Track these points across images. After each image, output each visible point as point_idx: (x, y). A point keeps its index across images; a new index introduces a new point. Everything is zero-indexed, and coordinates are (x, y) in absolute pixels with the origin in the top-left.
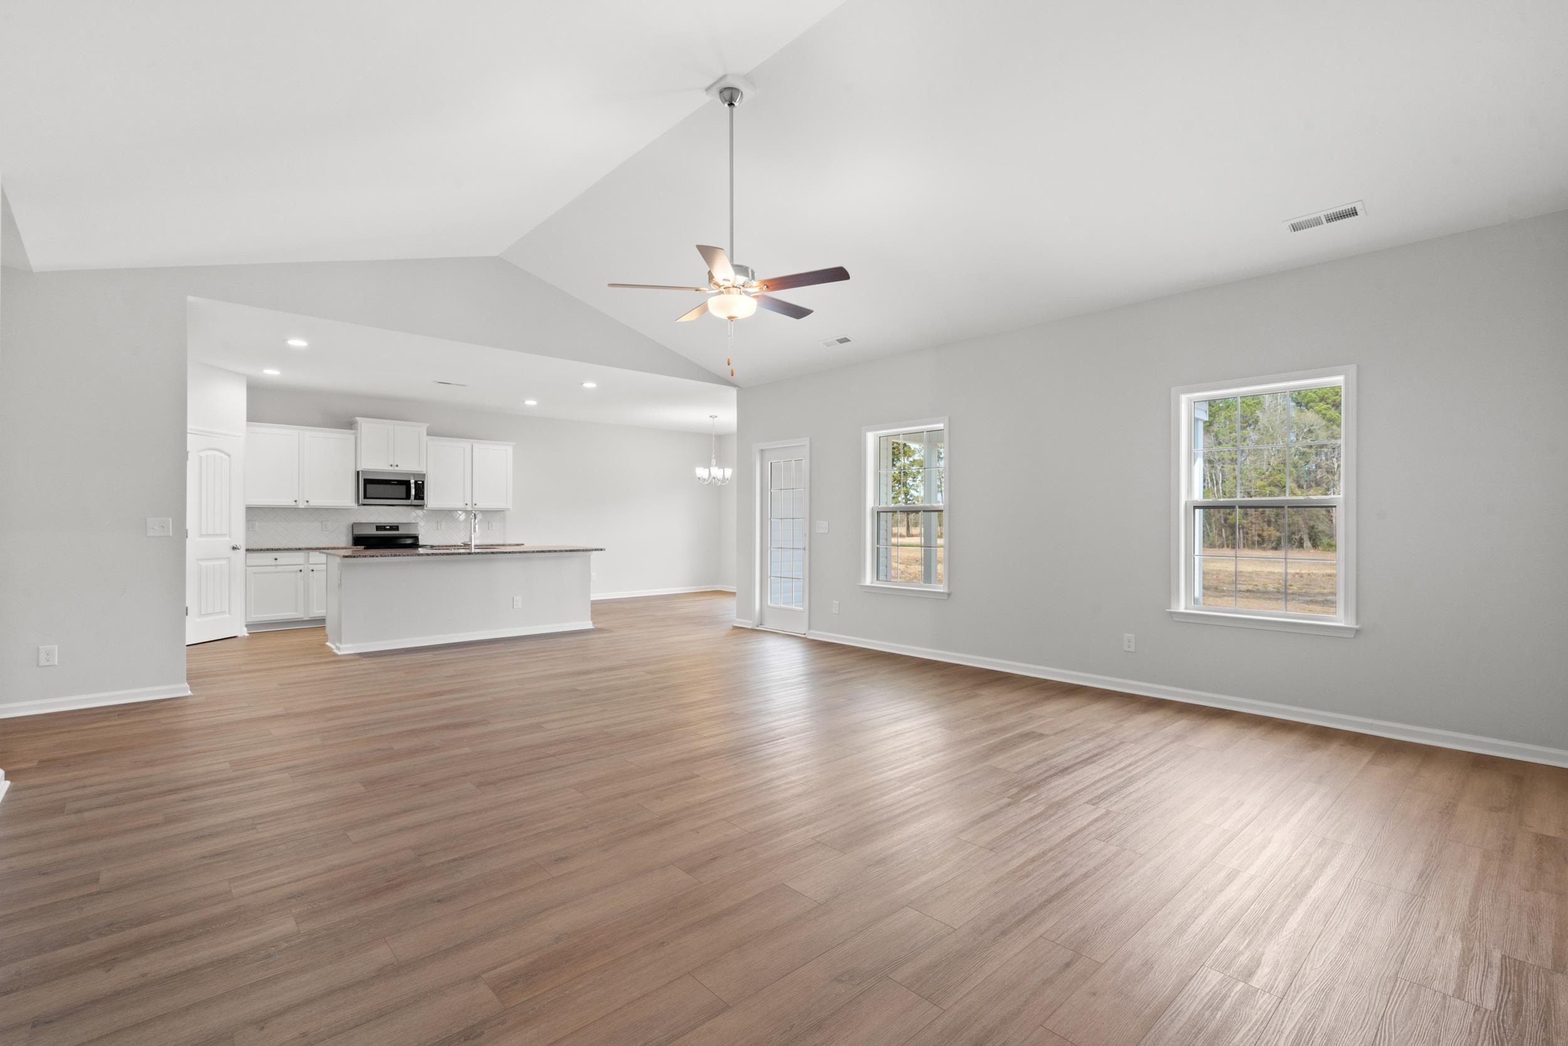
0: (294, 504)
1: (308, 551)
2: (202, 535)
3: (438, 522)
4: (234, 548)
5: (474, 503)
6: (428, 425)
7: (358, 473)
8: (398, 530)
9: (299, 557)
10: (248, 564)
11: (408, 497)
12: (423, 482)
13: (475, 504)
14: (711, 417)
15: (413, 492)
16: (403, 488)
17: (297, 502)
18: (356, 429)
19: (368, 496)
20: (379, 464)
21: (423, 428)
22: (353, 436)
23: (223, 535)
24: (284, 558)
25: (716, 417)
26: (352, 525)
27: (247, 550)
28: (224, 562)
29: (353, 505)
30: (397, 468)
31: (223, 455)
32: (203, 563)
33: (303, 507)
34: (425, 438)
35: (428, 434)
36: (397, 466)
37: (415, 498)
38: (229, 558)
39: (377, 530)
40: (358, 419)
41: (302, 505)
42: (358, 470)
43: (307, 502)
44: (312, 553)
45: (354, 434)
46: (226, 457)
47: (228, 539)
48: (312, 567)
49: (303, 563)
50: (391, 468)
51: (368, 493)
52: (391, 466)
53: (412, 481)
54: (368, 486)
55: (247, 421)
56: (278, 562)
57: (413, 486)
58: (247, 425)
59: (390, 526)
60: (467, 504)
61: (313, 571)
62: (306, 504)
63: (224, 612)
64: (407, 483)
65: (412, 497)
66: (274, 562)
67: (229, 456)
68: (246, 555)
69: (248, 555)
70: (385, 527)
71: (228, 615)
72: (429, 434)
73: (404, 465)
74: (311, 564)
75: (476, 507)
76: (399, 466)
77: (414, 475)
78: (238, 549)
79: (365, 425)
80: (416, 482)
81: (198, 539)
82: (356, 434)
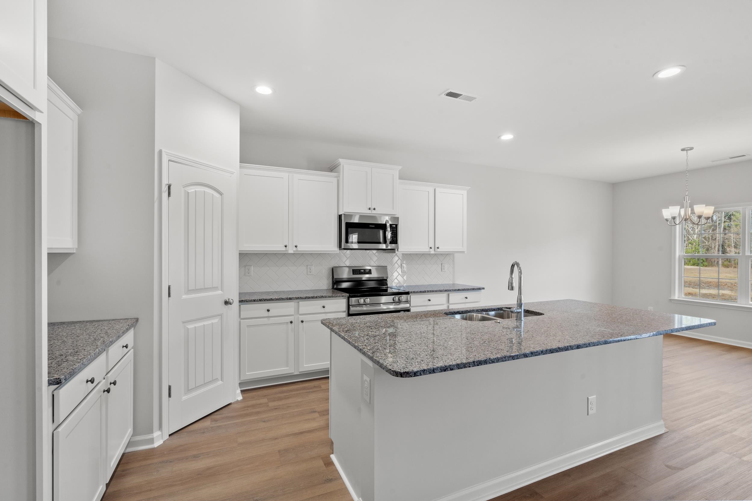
0: (284, 249)
1: (298, 300)
2: (189, 291)
4: (227, 303)
5: (437, 246)
6: (400, 167)
7: (340, 217)
8: (370, 273)
9: (288, 308)
10: (242, 317)
11: (384, 241)
12: (396, 225)
13: (438, 248)
14: (683, 150)
15: (389, 235)
16: (381, 231)
17: (287, 247)
18: (338, 172)
19: (348, 240)
20: (358, 208)
21: (396, 172)
22: (336, 179)
23: (216, 288)
24: (277, 308)
25: (691, 149)
26: (333, 269)
27: (241, 301)
28: (216, 321)
29: (335, 249)
30: (374, 212)
32: (191, 326)
33: (293, 252)
34: (398, 181)
35: (400, 178)
36: (374, 209)
37: (391, 242)
38: (221, 315)
39: (353, 274)
40: (341, 160)
41: (291, 250)
42: (340, 214)
43: (296, 247)
44: (302, 303)
45: (336, 177)
46: (216, 195)
47: (220, 292)
48: (302, 318)
49: (293, 314)
50: (369, 212)
52: (370, 209)
53: (388, 225)
54: (349, 229)
55: (240, 162)
56: (270, 314)
57: (388, 229)
58: (241, 167)
59: (364, 270)
60: (430, 248)
61: (302, 322)
62: (295, 249)
63: (217, 379)
64: (384, 226)
65: (388, 241)
66: (266, 314)
67: (221, 194)
68: (240, 306)
69: (241, 306)
70: (359, 270)
71: (220, 382)
73: (381, 208)
74: (300, 314)
75: (438, 250)
76: (376, 209)
77: (389, 218)
78: (231, 304)
80: (391, 226)
81: (184, 297)
82: (338, 177)
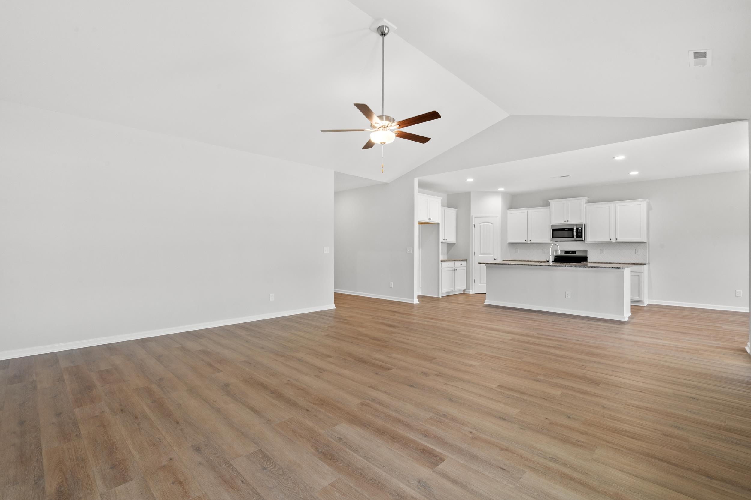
2: (481, 254)
3: (600, 249)
4: (495, 259)
6: (587, 198)
8: (576, 253)
11: (573, 237)
12: (582, 228)
13: (617, 240)
15: (575, 234)
16: (570, 232)
17: (526, 241)
18: (550, 206)
19: (554, 237)
20: (560, 222)
21: (584, 200)
22: (549, 209)
23: (491, 254)
27: (503, 260)
29: (549, 241)
30: (568, 222)
31: (489, 224)
34: (585, 205)
36: (568, 221)
37: (577, 237)
39: (565, 253)
40: (549, 201)
41: (529, 242)
42: (552, 225)
43: (530, 240)
47: (492, 255)
50: (565, 223)
51: (554, 235)
52: (565, 221)
53: (575, 229)
54: (554, 232)
57: (575, 231)
59: (572, 252)
60: (611, 239)
64: (572, 229)
65: (575, 236)
67: (492, 224)
70: (569, 252)
72: (589, 202)
73: (573, 221)
77: (576, 225)
79: (553, 202)
80: (577, 229)
81: (480, 255)
82: (550, 208)
